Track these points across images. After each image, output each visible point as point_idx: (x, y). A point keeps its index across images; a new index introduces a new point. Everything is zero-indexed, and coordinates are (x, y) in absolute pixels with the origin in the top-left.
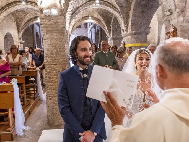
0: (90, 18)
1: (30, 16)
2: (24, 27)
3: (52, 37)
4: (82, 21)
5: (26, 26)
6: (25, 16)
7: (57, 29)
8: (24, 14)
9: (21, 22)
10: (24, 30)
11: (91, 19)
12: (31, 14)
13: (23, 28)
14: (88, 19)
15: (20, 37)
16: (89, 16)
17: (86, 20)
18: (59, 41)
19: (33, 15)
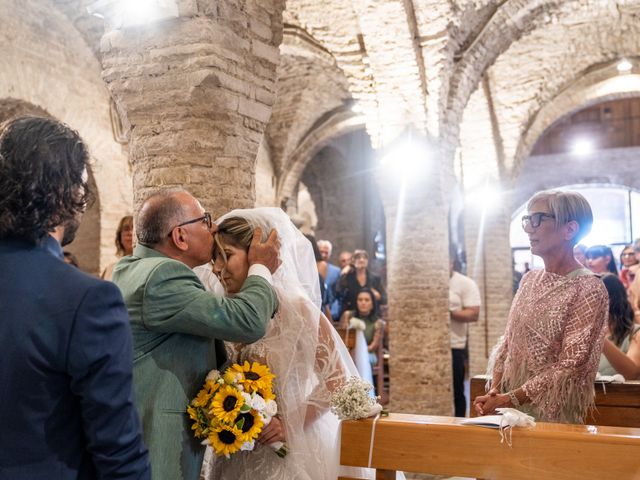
0: (625, 65)
1: (316, 99)
2: (300, 152)
3: (155, 145)
4: (580, 93)
5: (306, 147)
6: (297, 100)
7: (175, 97)
8: (288, 91)
9: (284, 130)
10: (303, 166)
11: (633, 71)
12: (322, 89)
13: (295, 158)
14: (616, 73)
15: (281, 198)
16: (616, 59)
17: (601, 84)
18: (193, 165)
19: (329, 92)
